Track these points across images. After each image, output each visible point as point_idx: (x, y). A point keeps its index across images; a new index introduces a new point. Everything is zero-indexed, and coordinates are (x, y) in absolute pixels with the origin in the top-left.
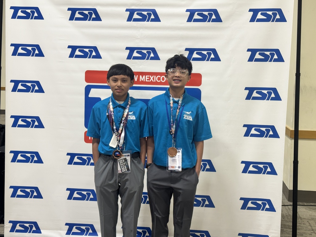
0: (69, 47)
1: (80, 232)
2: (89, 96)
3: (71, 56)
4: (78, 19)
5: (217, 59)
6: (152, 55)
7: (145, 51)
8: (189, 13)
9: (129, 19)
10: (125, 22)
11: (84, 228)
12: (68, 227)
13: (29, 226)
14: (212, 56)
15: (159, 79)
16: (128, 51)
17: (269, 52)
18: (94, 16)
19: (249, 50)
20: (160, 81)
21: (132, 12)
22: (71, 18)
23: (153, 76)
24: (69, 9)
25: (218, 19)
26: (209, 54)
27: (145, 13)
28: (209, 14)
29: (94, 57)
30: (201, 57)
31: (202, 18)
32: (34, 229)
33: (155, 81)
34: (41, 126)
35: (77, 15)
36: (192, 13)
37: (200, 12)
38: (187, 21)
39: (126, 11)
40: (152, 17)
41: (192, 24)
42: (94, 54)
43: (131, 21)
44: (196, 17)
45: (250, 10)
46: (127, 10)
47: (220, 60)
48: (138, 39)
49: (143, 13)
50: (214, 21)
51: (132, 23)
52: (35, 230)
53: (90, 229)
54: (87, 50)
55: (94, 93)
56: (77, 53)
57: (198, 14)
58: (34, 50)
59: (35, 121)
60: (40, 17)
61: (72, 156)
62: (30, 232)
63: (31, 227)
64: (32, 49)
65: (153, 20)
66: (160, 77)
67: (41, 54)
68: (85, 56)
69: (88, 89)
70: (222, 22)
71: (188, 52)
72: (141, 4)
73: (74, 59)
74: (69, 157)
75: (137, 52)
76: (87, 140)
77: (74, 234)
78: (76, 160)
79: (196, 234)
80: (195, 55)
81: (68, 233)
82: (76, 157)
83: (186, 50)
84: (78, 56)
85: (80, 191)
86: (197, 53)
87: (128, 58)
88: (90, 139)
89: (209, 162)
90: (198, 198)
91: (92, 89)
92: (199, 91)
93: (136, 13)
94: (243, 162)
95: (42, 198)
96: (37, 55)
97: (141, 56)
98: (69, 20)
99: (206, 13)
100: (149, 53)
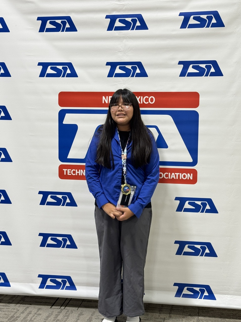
0: (40, 64)
1: (55, 285)
2: (64, 122)
3: (42, 74)
4: (49, 30)
5: (218, 73)
6: (138, 71)
7: (129, 67)
8: (183, 17)
9: (110, 28)
10: (104, 31)
11: (60, 280)
12: (41, 279)
14: (213, 70)
16: (109, 67)
18: (68, 26)
20: (148, 102)
21: (113, 19)
22: (42, 30)
23: (140, 97)
24: (39, 19)
25: (220, 24)
27: (129, 20)
28: (207, 17)
29: (69, 75)
30: (198, 72)
31: (199, 23)
32: (2, 281)
33: (142, 103)
34: (8, 159)
35: (48, 26)
36: (187, 16)
37: (197, 16)
38: (181, 28)
39: (105, 18)
40: (138, 24)
41: (187, 30)
42: (69, 71)
43: (112, 30)
44: (192, 21)
46: (107, 17)
47: (221, 75)
48: (121, 51)
49: (127, 19)
50: (214, 25)
51: (113, 32)
53: (67, 282)
54: (60, 67)
55: (69, 119)
56: (49, 71)
57: (194, 18)
59: (2, 154)
60: (5, 29)
61: (45, 194)
65: (138, 28)
66: (148, 97)
67: (7, 74)
68: (58, 74)
69: (62, 115)
70: (224, 26)
71: (182, 66)
72: (123, 9)
73: (45, 78)
74: (41, 195)
75: (120, 68)
76: (62, 175)
77: (49, 287)
78: (49, 199)
79: (195, 288)
80: (191, 70)
81: (42, 286)
82: (50, 196)
83: (180, 63)
84: (50, 75)
85: (54, 236)
86: (193, 67)
87: (109, 76)
88: (65, 174)
89: (210, 201)
90: (196, 246)
91: (66, 114)
92: (196, 114)
93: (118, 20)
95: (11, 244)
96: (2, 75)
97: (125, 72)
98: (39, 32)
99: (204, 17)
100: (134, 69)
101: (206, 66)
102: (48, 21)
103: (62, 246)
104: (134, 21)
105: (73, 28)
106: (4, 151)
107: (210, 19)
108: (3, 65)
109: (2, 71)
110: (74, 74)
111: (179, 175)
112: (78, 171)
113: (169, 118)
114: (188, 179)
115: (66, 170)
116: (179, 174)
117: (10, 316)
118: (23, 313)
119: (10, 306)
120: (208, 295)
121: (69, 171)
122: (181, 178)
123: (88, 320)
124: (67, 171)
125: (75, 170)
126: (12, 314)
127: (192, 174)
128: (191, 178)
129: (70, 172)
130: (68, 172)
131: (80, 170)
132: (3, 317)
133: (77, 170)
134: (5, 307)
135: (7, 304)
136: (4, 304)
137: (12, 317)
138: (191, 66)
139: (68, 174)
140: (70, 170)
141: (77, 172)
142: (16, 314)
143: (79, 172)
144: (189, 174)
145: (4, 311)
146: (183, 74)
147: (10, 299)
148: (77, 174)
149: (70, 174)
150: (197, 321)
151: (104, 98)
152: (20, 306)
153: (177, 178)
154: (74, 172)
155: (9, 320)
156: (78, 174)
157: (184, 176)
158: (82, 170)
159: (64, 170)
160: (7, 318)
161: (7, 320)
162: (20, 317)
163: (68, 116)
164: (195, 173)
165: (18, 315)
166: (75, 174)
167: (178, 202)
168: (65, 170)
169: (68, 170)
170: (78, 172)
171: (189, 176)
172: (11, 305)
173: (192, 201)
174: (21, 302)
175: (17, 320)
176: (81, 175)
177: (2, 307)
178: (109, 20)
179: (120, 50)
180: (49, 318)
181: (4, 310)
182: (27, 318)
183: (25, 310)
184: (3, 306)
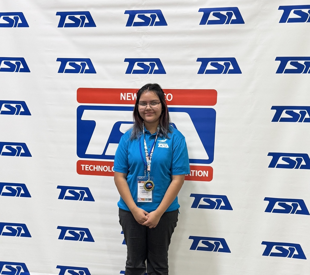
0: (58, 60)
2: (82, 119)
3: (61, 70)
4: (68, 25)
5: (237, 70)
6: (156, 68)
7: (148, 63)
8: (202, 13)
9: (129, 23)
10: (123, 27)
11: (77, 271)
12: (59, 270)
13: (17, 267)
16: (128, 63)
17: (304, 61)
18: (87, 21)
19: (278, 59)
21: (132, 14)
22: (61, 25)
24: (58, 14)
25: (240, 20)
26: (227, 65)
27: (148, 15)
28: (227, 14)
29: (87, 72)
30: (217, 69)
31: (219, 19)
32: (22, 271)
34: (27, 154)
35: (68, 21)
37: (217, 12)
38: (200, 24)
39: (125, 14)
40: (157, 20)
41: (206, 27)
42: (87, 67)
43: (131, 26)
44: (211, 17)
45: (281, 8)
46: (126, 12)
47: (240, 72)
48: (139, 48)
49: (146, 15)
50: (234, 22)
51: (132, 28)
52: (24, 272)
53: (85, 273)
54: (79, 63)
55: (87, 115)
56: (68, 67)
57: (214, 14)
58: (18, 64)
59: (21, 148)
60: (25, 24)
61: (63, 189)
62: (17, 274)
63: (19, 269)
64: (16, 63)
65: (158, 24)
67: (26, 69)
68: (77, 70)
69: (80, 111)
70: (244, 23)
71: (200, 63)
72: (143, 4)
73: (64, 74)
74: (60, 190)
75: (138, 65)
76: (80, 171)
78: (67, 194)
80: (209, 67)
82: (68, 190)
83: (199, 60)
84: (68, 71)
86: (212, 64)
87: (127, 73)
88: (83, 169)
89: (225, 198)
90: (209, 241)
91: (85, 110)
92: (213, 112)
93: (137, 15)
94: (266, 199)
95: (30, 236)
96: (22, 70)
97: (143, 69)
98: (58, 27)
99: (224, 13)
100: (153, 65)
101: (225, 64)
102: (67, 17)
103: (79, 240)
104: (154, 17)
105: (92, 24)
106: (24, 145)
107: (230, 15)
108: (22, 60)
109: (22, 66)
110: (92, 70)
111: (195, 173)
112: (96, 167)
113: (186, 115)
114: (204, 176)
115: (84, 165)
116: (195, 171)
121: (87, 166)
122: (196, 175)
124: (84, 167)
125: (92, 166)
127: (207, 172)
128: (207, 176)
129: (88, 168)
130: (86, 168)
131: (97, 166)
133: (94, 166)
138: (210, 63)
139: (86, 170)
140: (88, 165)
141: (94, 168)
143: (97, 168)
144: (204, 172)
146: (201, 71)
148: (94, 170)
149: (88, 170)
151: (122, 94)
153: (193, 175)
154: (92, 168)
156: (96, 169)
157: (200, 174)
158: (99, 166)
159: (81, 165)
163: (86, 112)
164: (210, 170)
166: (92, 170)
167: (193, 199)
168: (83, 166)
169: (86, 166)
170: (96, 168)
171: (205, 174)
173: (207, 197)
176: (99, 170)
178: (128, 15)
179: (139, 47)
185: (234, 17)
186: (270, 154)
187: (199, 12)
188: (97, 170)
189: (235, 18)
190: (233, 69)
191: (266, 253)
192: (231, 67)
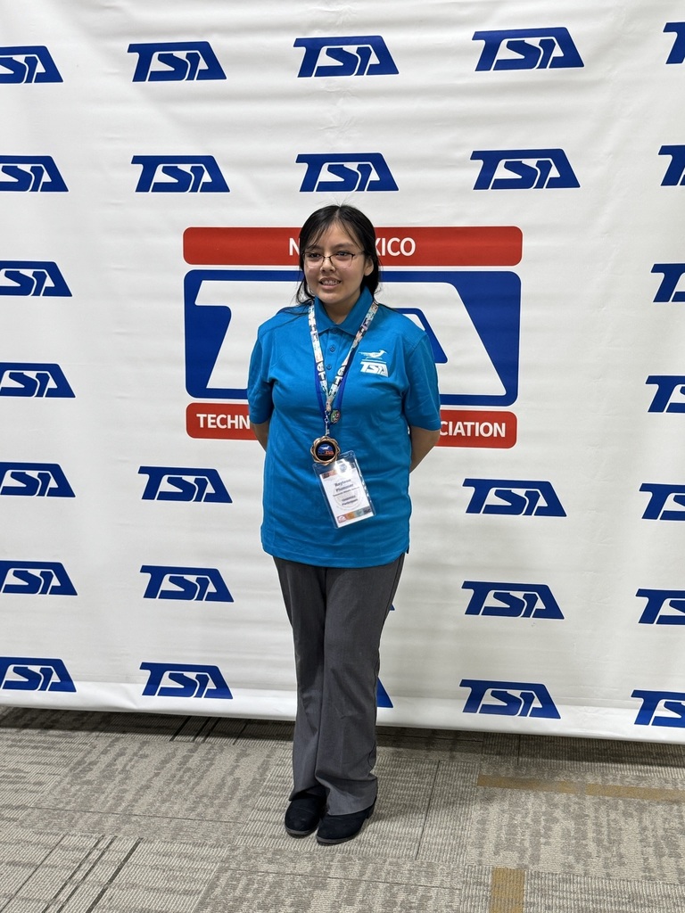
0: (136, 160)
1: (182, 687)
2: (198, 302)
3: (144, 185)
4: (158, 76)
5: (568, 180)
6: (374, 176)
7: (353, 166)
8: (483, 43)
9: (307, 69)
10: (291, 79)
11: (192, 675)
12: (148, 673)
13: (42, 670)
15: (396, 247)
16: (305, 166)
18: (202, 65)
19: (664, 150)
21: (312, 48)
24: (132, 48)
25: (572, 59)
26: (545, 167)
27: (352, 49)
28: (542, 43)
30: (520, 177)
31: (522, 57)
32: (55, 678)
33: (384, 254)
34: (64, 390)
35: (156, 65)
36: (491, 41)
37: (517, 39)
38: (478, 69)
39: (295, 46)
40: (374, 60)
41: (493, 76)
42: (206, 178)
43: (310, 76)
44: (504, 53)
45: (669, 28)
46: (298, 43)
47: (576, 185)
48: (331, 128)
49: (346, 48)
50: (558, 63)
51: (314, 81)
52: (59, 681)
53: (210, 680)
54: (186, 168)
55: (209, 294)
56: (160, 176)
57: (510, 46)
58: (38, 172)
59: (49, 378)
60: (52, 75)
61: (155, 474)
62: (43, 688)
63: (48, 674)
64: (33, 169)
65: (374, 70)
66: (398, 240)
67: (58, 185)
68: (182, 184)
69: (192, 284)
70: (582, 65)
71: (480, 163)
72: (338, 23)
73: (150, 195)
74: (146, 477)
75: (331, 169)
76: (195, 429)
77: (167, 692)
78: (165, 486)
79: (510, 692)
80: (502, 173)
81: (150, 690)
82: (165, 478)
83: (476, 155)
84: (161, 187)
85: (177, 573)
86: (507, 166)
87: (303, 189)
88: (202, 426)
89: (546, 488)
90: (513, 593)
91: (203, 282)
92: (514, 281)
93: (324, 49)
94: (645, 488)
95: (74, 593)
96: (47, 187)
97: (342, 180)
98: (134, 81)
99: (534, 42)
100: (365, 171)
101: (539, 164)
102: (156, 55)
103: (196, 597)
104: (365, 54)
105: (215, 72)
106: (55, 370)
107: (548, 46)
108: (48, 162)
109: (46, 178)
110: (219, 185)
111: (473, 428)
112: (233, 418)
113: (448, 290)
114: (495, 435)
115: (205, 415)
116: (473, 423)
117: (75, 761)
118: (105, 752)
119: (74, 737)
120: (540, 706)
121: (212, 418)
122: (477, 434)
123: (259, 769)
124: (206, 419)
125: (225, 416)
126: (81, 755)
127: (504, 425)
128: (503, 435)
129: (214, 421)
130: (210, 421)
131: (236, 417)
132: (58, 765)
133: (229, 417)
134: (64, 740)
135: (69, 733)
136: (61, 732)
137: (79, 763)
138: (503, 162)
139: (210, 426)
140: (214, 416)
141: (230, 421)
142: (89, 756)
143: (236, 422)
144: (496, 425)
145: (60, 750)
146: (482, 183)
147: (74, 720)
148: (229, 427)
149: (215, 427)
150: (515, 767)
152: (98, 736)
153: (469, 434)
154: (224, 421)
155: (71, 770)
156: (233, 425)
157: (486, 430)
158: (241, 417)
159: (198, 415)
160: (68, 765)
161: (67, 770)
162: (98, 764)
164: (510, 420)
165: (93, 759)
166: (225, 427)
167: (471, 491)
168: (202, 416)
169: (210, 416)
170: (233, 422)
171: (498, 429)
172: (76, 733)
173: (504, 486)
174: (101, 727)
175: (91, 770)
176: (241, 427)
177: (57, 739)
178: (303, 50)
179: (332, 125)
180: (168, 765)
181: (61, 746)
182: (115, 765)
183: (110, 746)
184: (59, 736)
185: (558, 52)
186: (651, 380)
187: (473, 39)
188: (237, 427)
189: (561, 54)
190: (559, 176)
191: (648, 617)
192: (554, 173)
